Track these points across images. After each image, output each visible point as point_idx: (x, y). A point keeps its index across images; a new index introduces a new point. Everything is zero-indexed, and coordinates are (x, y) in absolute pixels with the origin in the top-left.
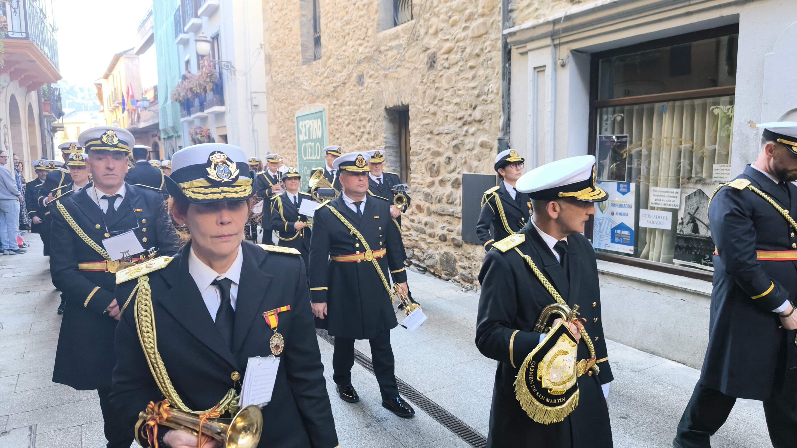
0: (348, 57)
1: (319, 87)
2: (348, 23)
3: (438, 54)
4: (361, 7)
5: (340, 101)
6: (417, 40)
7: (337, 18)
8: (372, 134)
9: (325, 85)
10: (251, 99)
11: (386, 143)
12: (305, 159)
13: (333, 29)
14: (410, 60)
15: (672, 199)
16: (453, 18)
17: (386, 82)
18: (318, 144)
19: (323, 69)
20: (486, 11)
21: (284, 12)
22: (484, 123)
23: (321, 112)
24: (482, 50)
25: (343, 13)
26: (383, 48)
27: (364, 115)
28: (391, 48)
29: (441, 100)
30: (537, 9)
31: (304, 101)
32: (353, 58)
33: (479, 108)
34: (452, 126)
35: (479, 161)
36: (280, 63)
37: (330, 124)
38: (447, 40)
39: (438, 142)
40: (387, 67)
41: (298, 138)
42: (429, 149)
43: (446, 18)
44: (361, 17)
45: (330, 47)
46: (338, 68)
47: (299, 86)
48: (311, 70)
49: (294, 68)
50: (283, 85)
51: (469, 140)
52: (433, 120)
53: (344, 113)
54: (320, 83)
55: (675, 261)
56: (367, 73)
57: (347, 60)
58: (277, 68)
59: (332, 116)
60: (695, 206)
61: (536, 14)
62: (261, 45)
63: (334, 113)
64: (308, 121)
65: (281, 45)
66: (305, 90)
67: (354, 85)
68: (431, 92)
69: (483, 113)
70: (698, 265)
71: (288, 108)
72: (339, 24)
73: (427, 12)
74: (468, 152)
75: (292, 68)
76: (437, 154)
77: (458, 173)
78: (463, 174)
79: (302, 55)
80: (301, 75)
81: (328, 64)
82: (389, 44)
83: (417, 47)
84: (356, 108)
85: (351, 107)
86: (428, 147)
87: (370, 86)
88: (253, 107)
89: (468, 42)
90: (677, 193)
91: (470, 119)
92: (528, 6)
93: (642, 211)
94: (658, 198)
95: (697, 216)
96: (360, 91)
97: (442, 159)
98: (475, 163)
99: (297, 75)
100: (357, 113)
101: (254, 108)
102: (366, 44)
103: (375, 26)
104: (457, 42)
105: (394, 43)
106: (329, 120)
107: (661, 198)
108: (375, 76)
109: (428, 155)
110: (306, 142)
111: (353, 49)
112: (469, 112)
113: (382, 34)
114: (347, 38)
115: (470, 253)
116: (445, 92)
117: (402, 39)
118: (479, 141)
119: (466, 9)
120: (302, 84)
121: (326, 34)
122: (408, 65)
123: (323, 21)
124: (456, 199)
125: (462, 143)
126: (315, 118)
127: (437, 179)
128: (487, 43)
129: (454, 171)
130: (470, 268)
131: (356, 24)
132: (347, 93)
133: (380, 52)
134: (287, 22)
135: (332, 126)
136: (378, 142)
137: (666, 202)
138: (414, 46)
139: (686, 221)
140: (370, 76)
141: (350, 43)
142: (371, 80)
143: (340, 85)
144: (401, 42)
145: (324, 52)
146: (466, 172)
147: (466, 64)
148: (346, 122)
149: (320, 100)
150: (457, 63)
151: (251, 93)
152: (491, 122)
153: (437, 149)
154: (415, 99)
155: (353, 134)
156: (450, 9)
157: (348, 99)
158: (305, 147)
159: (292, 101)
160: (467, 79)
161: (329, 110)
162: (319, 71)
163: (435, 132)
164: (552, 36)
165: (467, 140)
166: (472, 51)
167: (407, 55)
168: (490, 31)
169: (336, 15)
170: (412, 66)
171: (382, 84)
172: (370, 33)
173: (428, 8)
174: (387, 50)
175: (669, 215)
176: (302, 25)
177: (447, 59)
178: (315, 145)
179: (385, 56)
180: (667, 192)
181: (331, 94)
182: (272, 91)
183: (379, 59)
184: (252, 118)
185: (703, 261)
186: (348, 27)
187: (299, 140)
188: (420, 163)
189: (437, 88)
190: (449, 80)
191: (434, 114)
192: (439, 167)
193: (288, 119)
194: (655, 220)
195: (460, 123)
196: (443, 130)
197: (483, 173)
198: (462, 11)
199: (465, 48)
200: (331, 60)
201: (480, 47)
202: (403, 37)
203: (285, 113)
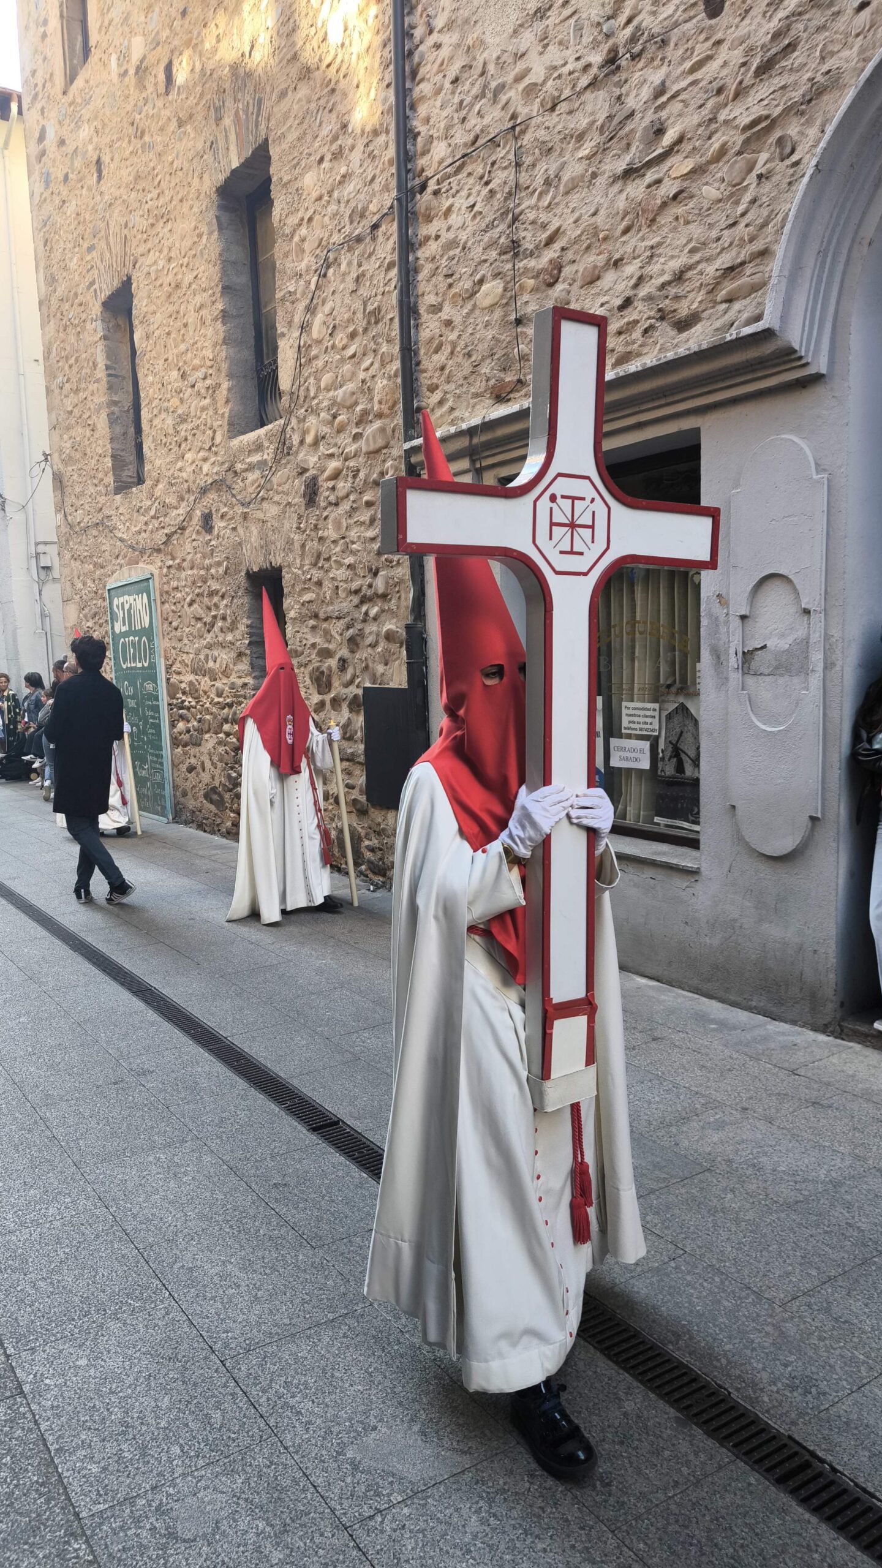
0: (187, 481)
1: (143, 534)
2: (183, 419)
3: (320, 479)
4: (203, 391)
5: (177, 561)
6: (288, 454)
7: (167, 410)
8: (229, 620)
9: (152, 532)
10: (37, 555)
11: (251, 635)
12: (124, 667)
13: (161, 429)
14: (280, 489)
15: (649, 720)
16: (340, 418)
17: (247, 528)
18: (144, 638)
19: (149, 503)
20: (385, 408)
21: (82, 395)
22: (390, 600)
23: (148, 579)
24: (382, 474)
25: (175, 401)
26: (239, 467)
27: (215, 586)
28: (251, 468)
29: (328, 559)
30: (452, 409)
31: (120, 561)
32: (194, 482)
33: (381, 573)
34: (345, 605)
35: (386, 664)
36: (78, 490)
37: (163, 603)
38: (331, 456)
39: (327, 634)
40: (247, 500)
41: (113, 628)
42: (314, 645)
43: (329, 418)
44: (203, 409)
45: (158, 462)
46: (171, 500)
47: (111, 531)
48: (130, 502)
49: (102, 500)
50: (85, 530)
51: (371, 628)
52: (318, 595)
53: (184, 583)
54: (144, 528)
55: (657, 819)
56: (218, 510)
57: (186, 485)
58: (73, 499)
59: (166, 588)
60: (678, 730)
61: (452, 417)
62: (46, 455)
63: (168, 583)
64: (126, 597)
65: (78, 455)
66: (122, 540)
67: (198, 532)
68: (313, 545)
69: (387, 583)
70: (686, 825)
71: (94, 572)
72: (170, 421)
73: (302, 407)
74: (370, 650)
75: (98, 498)
76: (326, 653)
77: (358, 687)
78: (365, 688)
79: (114, 475)
80: (113, 513)
81: (157, 493)
82: (248, 460)
83: (289, 466)
84: (202, 572)
85: (195, 571)
86: (312, 641)
87: (222, 534)
88: (41, 571)
89: (361, 460)
90: (655, 710)
91: (369, 593)
92: (441, 403)
93: (614, 742)
94: (631, 719)
95: (681, 746)
96: (208, 543)
97: (333, 662)
98: (380, 669)
99: (107, 512)
100: (205, 582)
101: (43, 573)
102: (212, 460)
103: (226, 428)
104: (346, 460)
105: (255, 458)
106: (161, 595)
107: (636, 719)
108: (228, 517)
109: (313, 656)
110: (125, 635)
111: (194, 466)
112: (369, 580)
113: (236, 442)
114: (183, 446)
115: (379, 824)
116: (332, 546)
117: (266, 451)
118: (385, 629)
119: (356, 403)
120: (115, 528)
121: (151, 438)
122: (277, 498)
123: (145, 414)
124: (356, 732)
125: (361, 634)
126: (139, 592)
127: (328, 698)
128: (389, 464)
129: (351, 682)
130: (381, 849)
131: (197, 422)
132: (188, 547)
133: (235, 472)
134: (88, 414)
135: (167, 606)
136: (238, 634)
137: (641, 726)
138: (286, 464)
139: (668, 754)
140: (222, 517)
141: (189, 456)
142: (223, 524)
143: (175, 532)
144: (265, 457)
145: (149, 471)
146: (368, 685)
147: (361, 499)
148: (188, 599)
149: (145, 558)
150: (347, 496)
151: (37, 544)
152: (399, 598)
153: (326, 645)
154: (291, 558)
155: (199, 619)
156: (334, 402)
157: (189, 557)
158: (124, 644)
159: (100, 560)
160: (363, 523)
161: (162, 576)
162: (142, 504)
163: (322, 615)
164: (471, 456)
165: (367, 631)
166: (367, 476)
167: (275, 480)
168: (392, 443)
169: (166, 404)
170: (285, 499)
171: (241, 530)
172: (218, 439)
173: (302, 399)
174: (246, 470)
175: (646, 745)
176: (112, 420)
177: (333, 488)
178: (140, 641)
179: (243, 480)
180: (643, 709)
181: (162, 547)
182: (67, 541)
183: (234, 486)
184: (40, 591)
185: (691, 818)
186: (184, 426)
187: (113, 632)
188: (302, 669)
189: (321, 539)
190: (338, 525)
191: (319, 583)
192: (329, 676)
193: (96, 593)
194: (629, 755)
195: (356, 600)
196: (333, 611)
197: (392, 685)
198: (351, 407)
199: (358, 471)
200: (160, 486)
201: (378, 470)
202: (268, 448)
203: (89, 583)
